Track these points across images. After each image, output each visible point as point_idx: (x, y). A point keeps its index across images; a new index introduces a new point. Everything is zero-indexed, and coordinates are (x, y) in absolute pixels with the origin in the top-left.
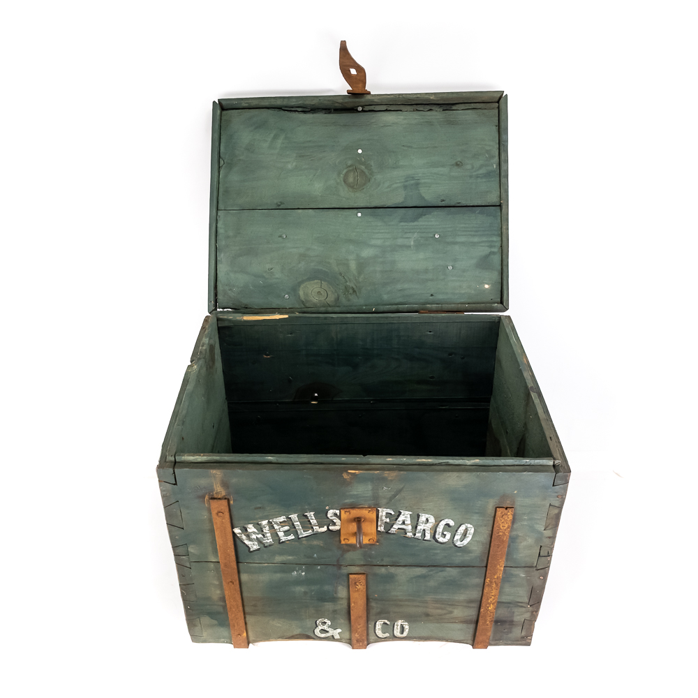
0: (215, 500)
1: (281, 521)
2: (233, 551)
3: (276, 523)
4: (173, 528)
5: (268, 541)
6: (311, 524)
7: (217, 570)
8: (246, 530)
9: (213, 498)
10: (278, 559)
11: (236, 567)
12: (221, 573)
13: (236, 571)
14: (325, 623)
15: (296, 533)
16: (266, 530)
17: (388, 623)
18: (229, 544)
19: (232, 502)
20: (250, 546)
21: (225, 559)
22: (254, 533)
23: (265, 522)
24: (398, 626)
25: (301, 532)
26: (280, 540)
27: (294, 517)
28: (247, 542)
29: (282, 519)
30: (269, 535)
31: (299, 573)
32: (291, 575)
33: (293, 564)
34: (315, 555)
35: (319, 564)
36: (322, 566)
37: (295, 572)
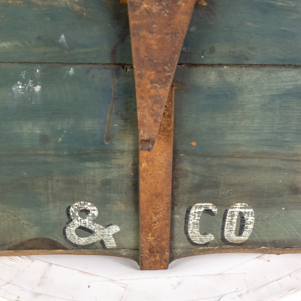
14: (87, 212)
17: (215, 210)
24: (232, 216)
31: (29, 87)
32: (11, 91)
33: (13, 61)
34: (63, 36)
35: (71, 62)
36: (78, 66)
37: (19, 85)
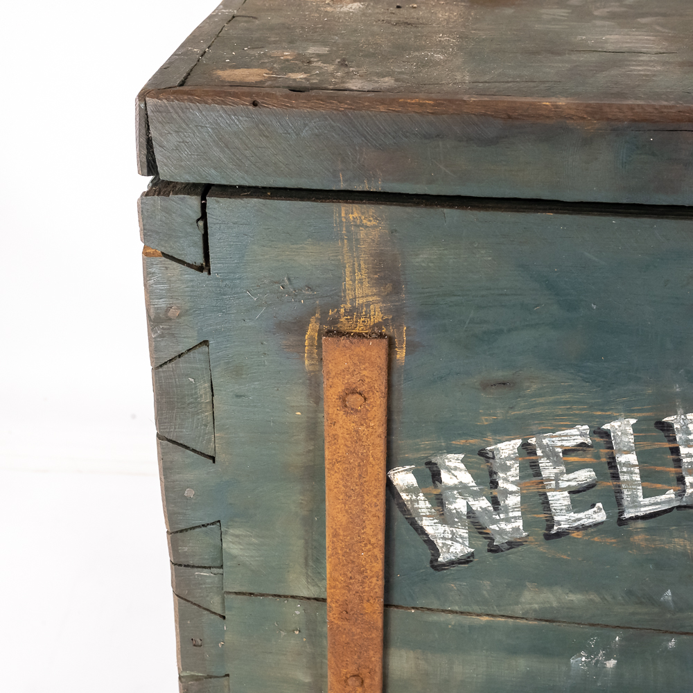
0: (343, 340)
1: (570, 444)
2: (380, 554)
3: (550, 453)
4: (179, 456)
5: (508, 527)
6: (678, 462)
7: (313, 631)
8: (436, 477)
9: (335, 332)
10: (533, 599)
11: (380, 624)
12: (327, 643)
13: (377, 635)
15: (615, 500)
16: (509, 480)
18: (368, 530)
19: (401, 354)
20: (439, 543)
21: (348, 587)
22: (463, 489)
23: (507, 448)
25: (634, 497)
26: (550, 522)
27: (622, 428)
28: (431, 527)
29: (576, 435)
30: (513, 500)
31: (598, 661)
32: (568, 665)
33: (579, 622)
34: (669, 593)
35: (675, 630)
36: (685, 637)
37: (582, 656)
